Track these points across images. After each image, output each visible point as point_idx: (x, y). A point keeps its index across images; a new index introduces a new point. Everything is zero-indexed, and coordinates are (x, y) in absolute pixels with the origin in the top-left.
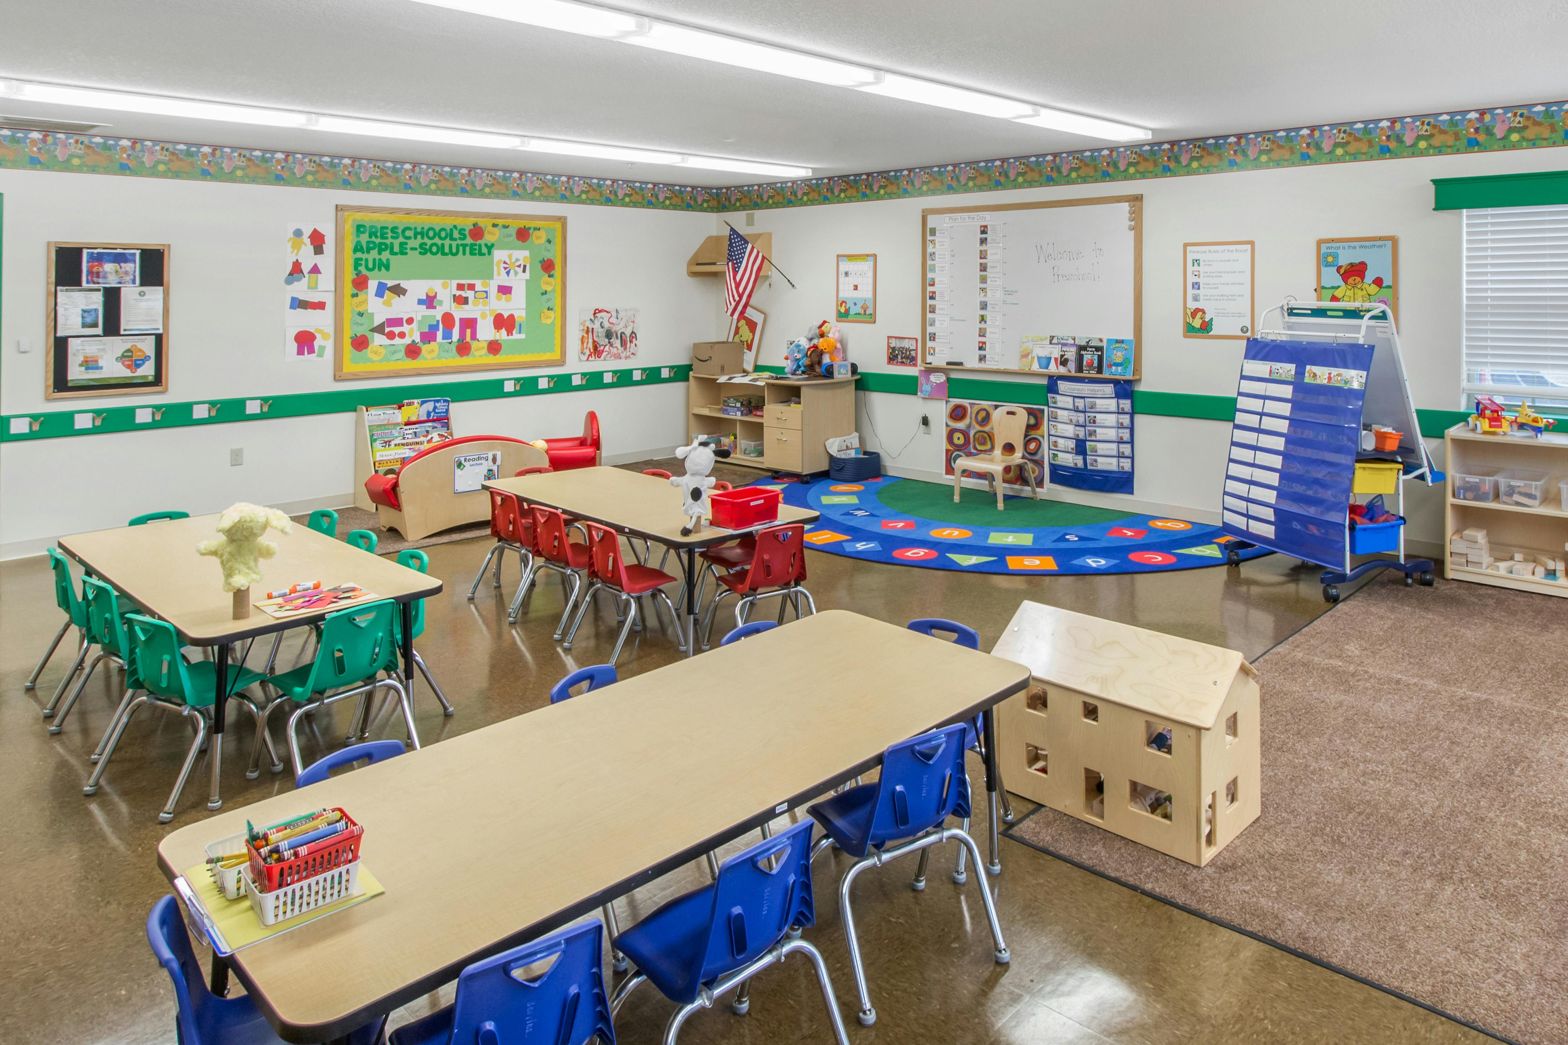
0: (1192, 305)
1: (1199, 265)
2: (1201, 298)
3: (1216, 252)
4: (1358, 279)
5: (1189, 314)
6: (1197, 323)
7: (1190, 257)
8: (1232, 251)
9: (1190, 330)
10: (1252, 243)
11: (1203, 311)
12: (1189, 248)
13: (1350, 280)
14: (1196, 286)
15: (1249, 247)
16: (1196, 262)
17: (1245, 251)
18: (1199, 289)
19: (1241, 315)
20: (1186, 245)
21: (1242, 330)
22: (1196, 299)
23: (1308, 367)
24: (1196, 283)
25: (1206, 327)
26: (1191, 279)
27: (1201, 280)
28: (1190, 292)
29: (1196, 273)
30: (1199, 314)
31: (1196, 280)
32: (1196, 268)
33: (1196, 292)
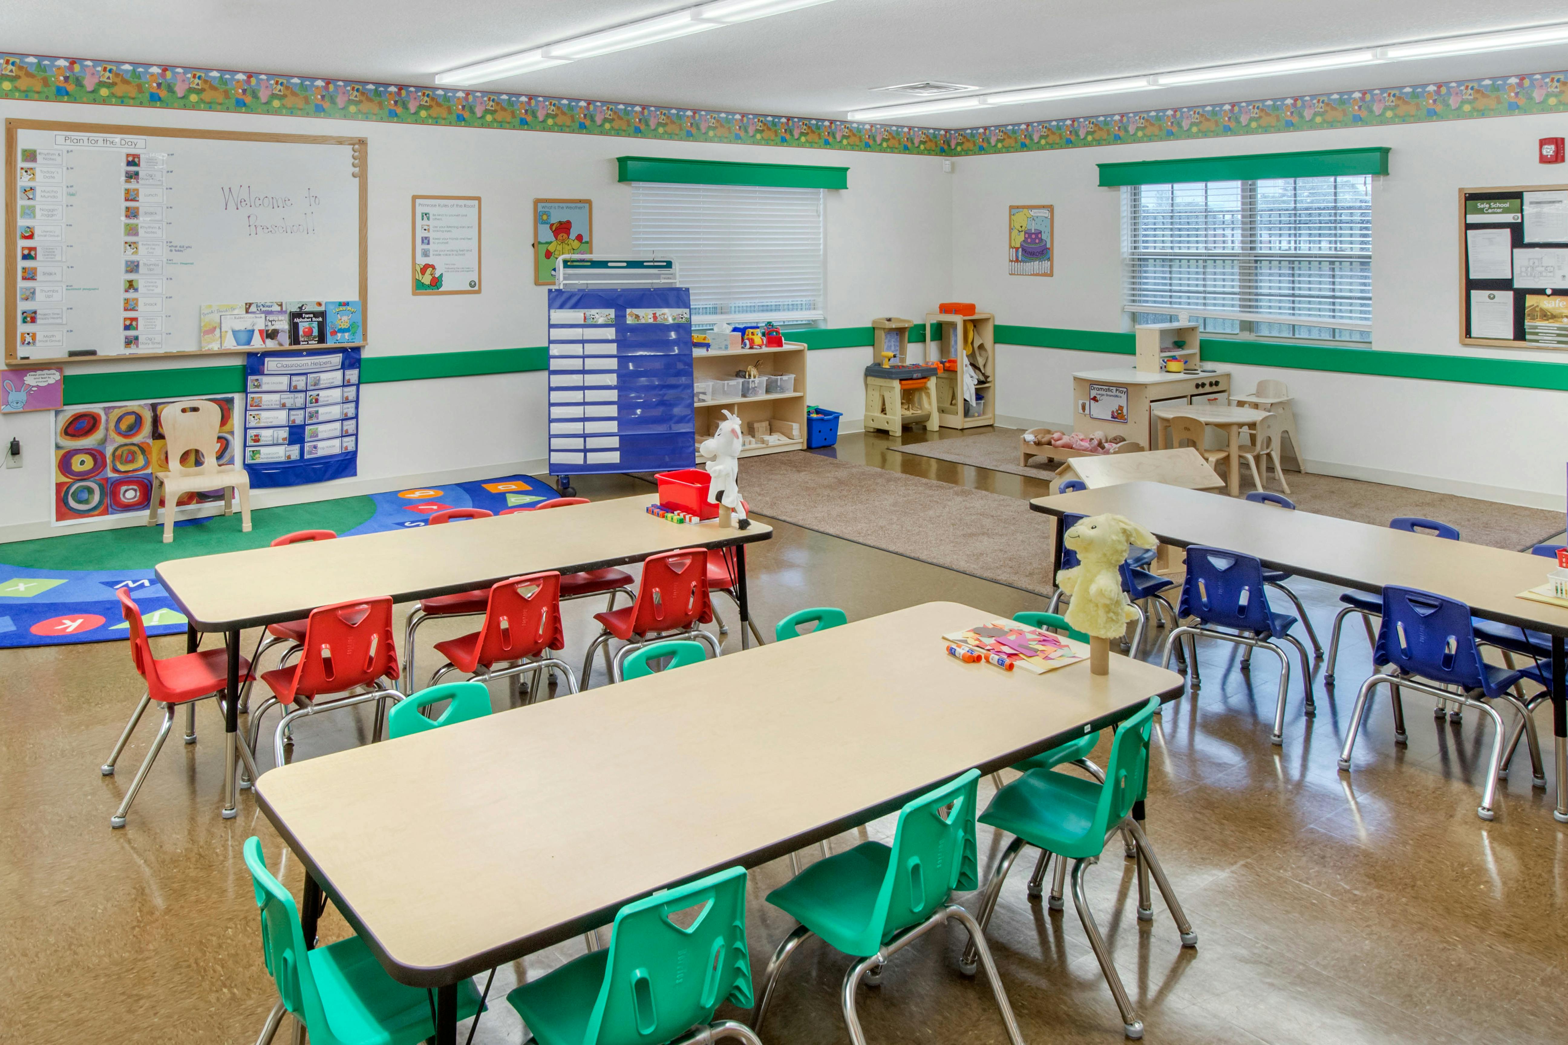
0: (421, 261)
1: (428, 219)
2: (431, 253)
3: (446, 206)
4: (565, 235)
5: (419, 270)
6: (427, 279)
7: (419, 210)
8: (461, 206)
9: (419, 287)
10: (479, 199)
11: (433, 267)
12: (418, 201)
13: (560, 237)
14: (426, 241)
15: (476, 202)
16: (426, 215)
17: (473, 206)
18: (428, 244)
19: (469, 270)
20: (415, 198)
21: (470, 284)
22: (426, 254)
23: (628, 311)
24: (426, 238)
25: (436, 283)
26: (420, 234)
27: (431, 235)
28: (420, 247)
29: (426, 228)
30: (429, 270)
31: (426, 234)
32: (426, 222)
33: (426, 247)
